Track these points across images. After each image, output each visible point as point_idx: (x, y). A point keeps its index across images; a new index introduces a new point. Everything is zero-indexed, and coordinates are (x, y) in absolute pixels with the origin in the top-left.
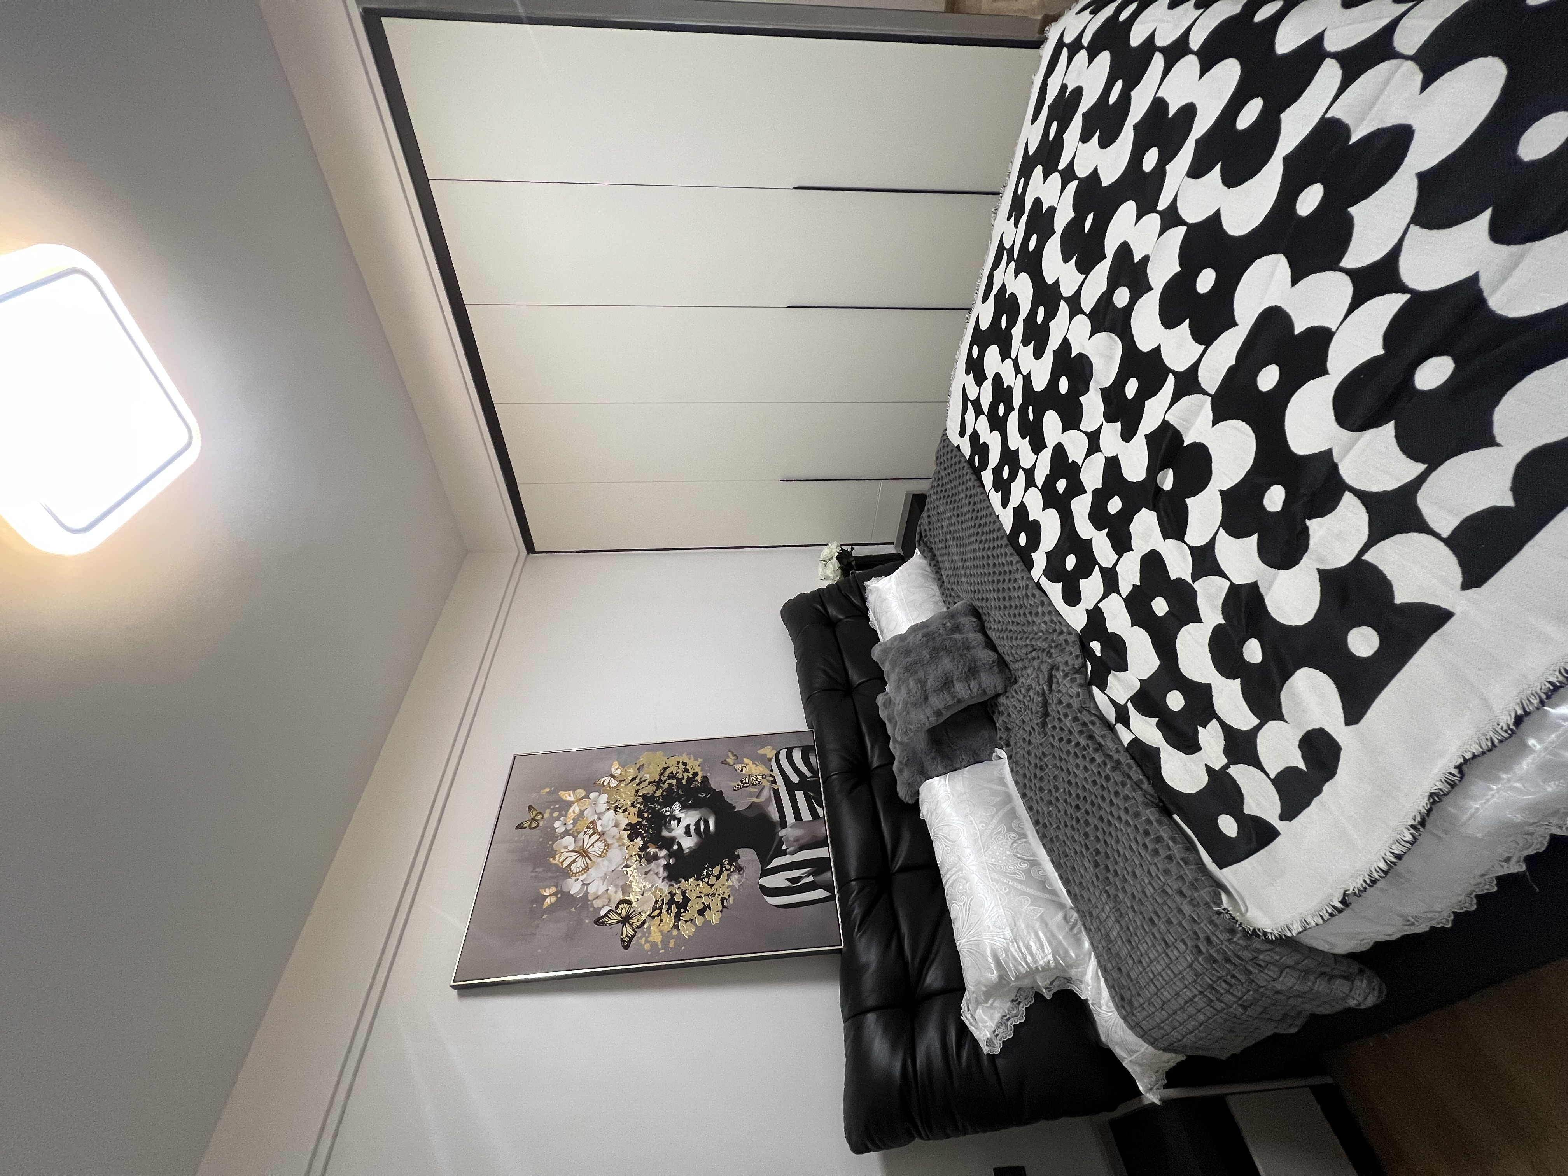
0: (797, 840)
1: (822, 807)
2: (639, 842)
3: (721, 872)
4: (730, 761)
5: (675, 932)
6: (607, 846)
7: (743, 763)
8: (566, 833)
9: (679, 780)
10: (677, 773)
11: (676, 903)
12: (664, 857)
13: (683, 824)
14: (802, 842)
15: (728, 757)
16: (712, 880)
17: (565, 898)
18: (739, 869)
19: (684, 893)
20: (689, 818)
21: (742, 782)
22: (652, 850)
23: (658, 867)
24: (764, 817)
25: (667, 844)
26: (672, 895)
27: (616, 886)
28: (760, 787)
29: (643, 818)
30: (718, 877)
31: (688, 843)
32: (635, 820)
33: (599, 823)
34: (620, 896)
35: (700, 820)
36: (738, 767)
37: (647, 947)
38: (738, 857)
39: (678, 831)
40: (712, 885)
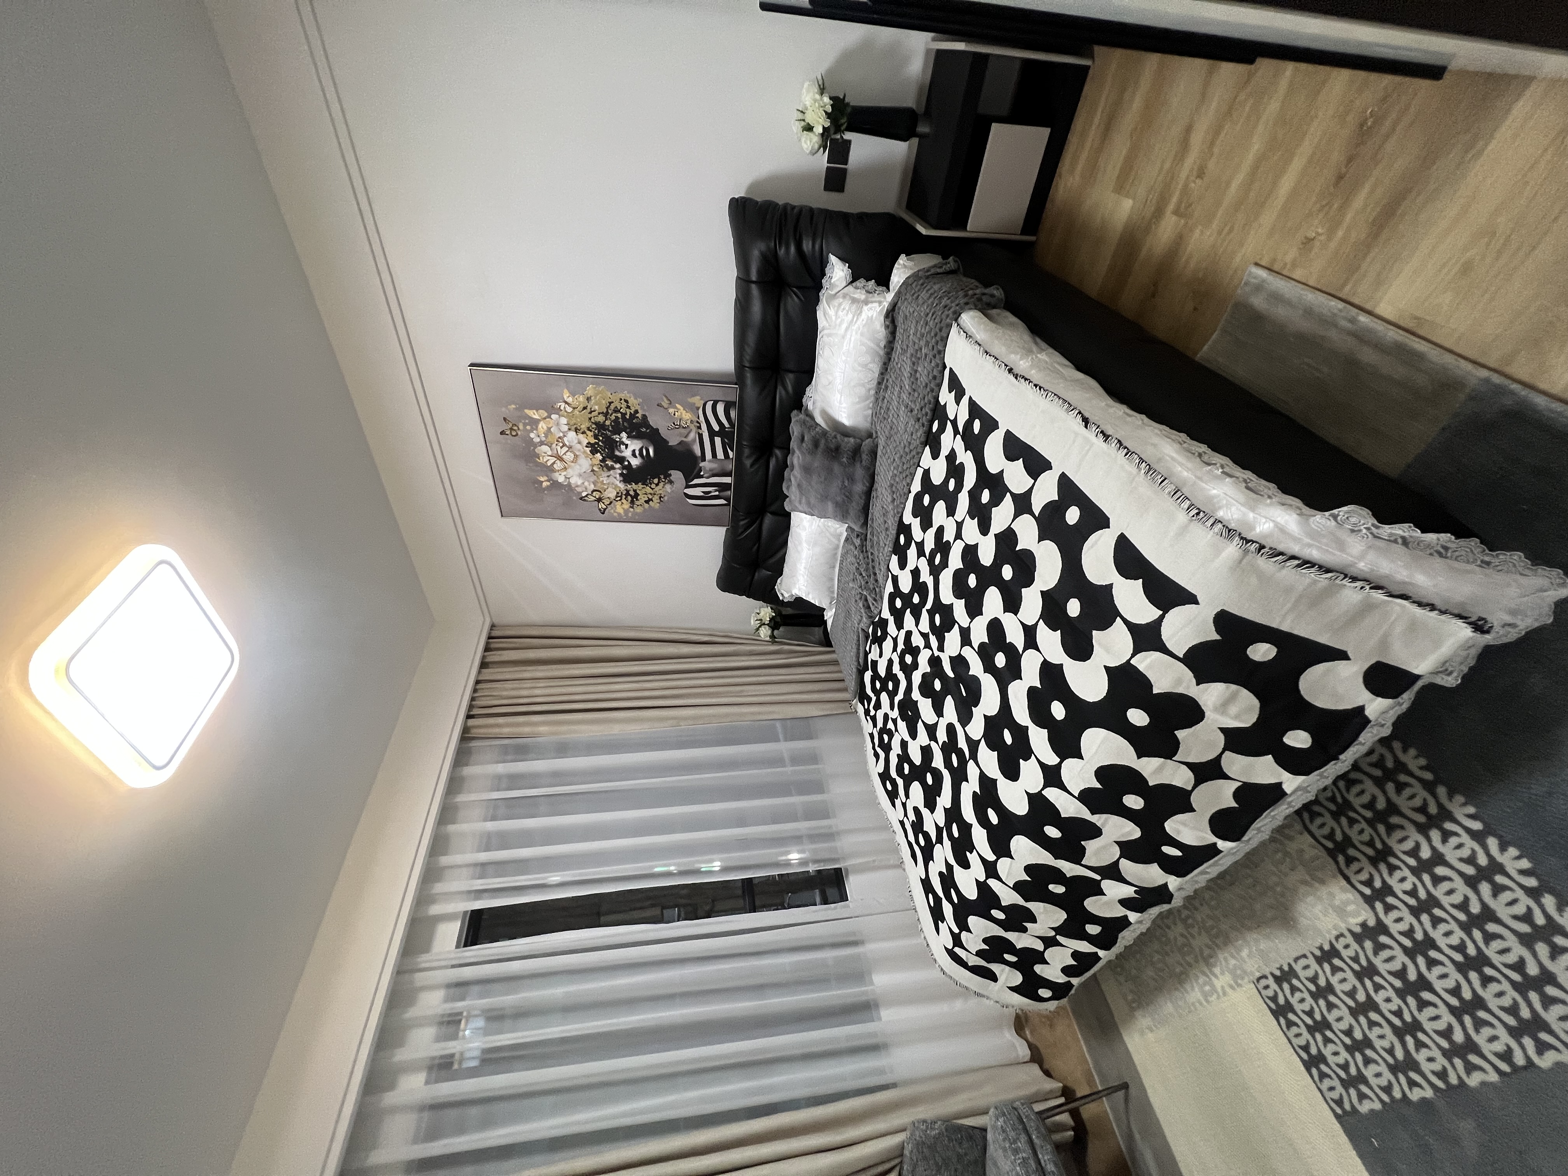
0: (710, 470)
1: (732, 451)
2: (599, 456)
3: (659, 482)
4: (665, 403)
5: (632, 510)
6: (576, 456)
7: (676, 408)
8: (542, 443)
9: (624, 415)
10: (621, 408)
11: (631, 496)
12: (619, 468)
13: (630, 449)
14: (714, 472)
15: (663, 401)
16: (653, 486)
17: (555, 484)
18: (671, 482)
19: (635, 491)
20: (635, 445)
21: (674, 424)
22: (609, 463)
23: (616, 473)
24: (691, 453)
25: (621, 460)
26: (628, 491)
27: (588, 481)
28: (688, 430)
29: (599, 440)
30: (657, 485)
31: (635, 462)
32: (593, 441)
33: (565, 439)
34: (592, 487)
35: (642, 447)
36: (671, 410)
37: (615, 514)
38: (670, 475)
39: (627, 453)
40: (653, 489)
